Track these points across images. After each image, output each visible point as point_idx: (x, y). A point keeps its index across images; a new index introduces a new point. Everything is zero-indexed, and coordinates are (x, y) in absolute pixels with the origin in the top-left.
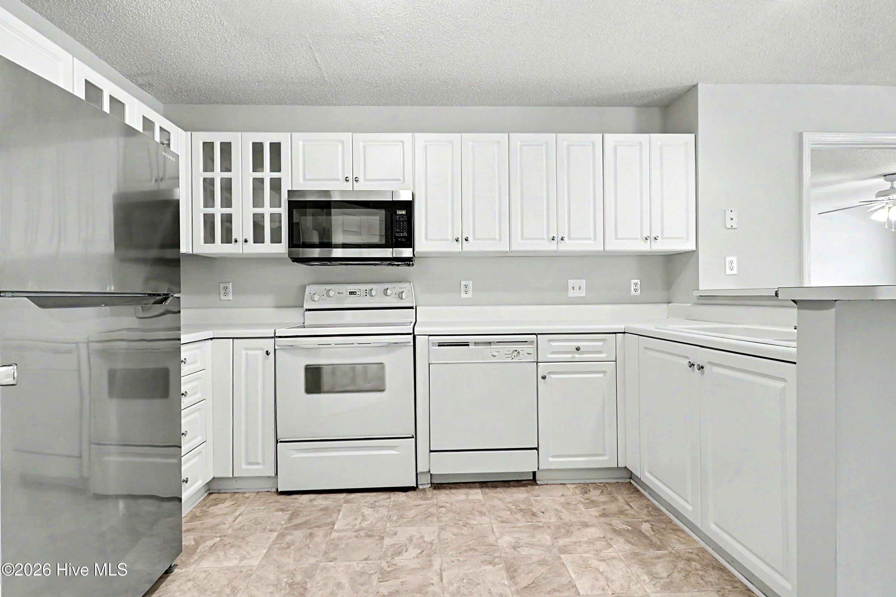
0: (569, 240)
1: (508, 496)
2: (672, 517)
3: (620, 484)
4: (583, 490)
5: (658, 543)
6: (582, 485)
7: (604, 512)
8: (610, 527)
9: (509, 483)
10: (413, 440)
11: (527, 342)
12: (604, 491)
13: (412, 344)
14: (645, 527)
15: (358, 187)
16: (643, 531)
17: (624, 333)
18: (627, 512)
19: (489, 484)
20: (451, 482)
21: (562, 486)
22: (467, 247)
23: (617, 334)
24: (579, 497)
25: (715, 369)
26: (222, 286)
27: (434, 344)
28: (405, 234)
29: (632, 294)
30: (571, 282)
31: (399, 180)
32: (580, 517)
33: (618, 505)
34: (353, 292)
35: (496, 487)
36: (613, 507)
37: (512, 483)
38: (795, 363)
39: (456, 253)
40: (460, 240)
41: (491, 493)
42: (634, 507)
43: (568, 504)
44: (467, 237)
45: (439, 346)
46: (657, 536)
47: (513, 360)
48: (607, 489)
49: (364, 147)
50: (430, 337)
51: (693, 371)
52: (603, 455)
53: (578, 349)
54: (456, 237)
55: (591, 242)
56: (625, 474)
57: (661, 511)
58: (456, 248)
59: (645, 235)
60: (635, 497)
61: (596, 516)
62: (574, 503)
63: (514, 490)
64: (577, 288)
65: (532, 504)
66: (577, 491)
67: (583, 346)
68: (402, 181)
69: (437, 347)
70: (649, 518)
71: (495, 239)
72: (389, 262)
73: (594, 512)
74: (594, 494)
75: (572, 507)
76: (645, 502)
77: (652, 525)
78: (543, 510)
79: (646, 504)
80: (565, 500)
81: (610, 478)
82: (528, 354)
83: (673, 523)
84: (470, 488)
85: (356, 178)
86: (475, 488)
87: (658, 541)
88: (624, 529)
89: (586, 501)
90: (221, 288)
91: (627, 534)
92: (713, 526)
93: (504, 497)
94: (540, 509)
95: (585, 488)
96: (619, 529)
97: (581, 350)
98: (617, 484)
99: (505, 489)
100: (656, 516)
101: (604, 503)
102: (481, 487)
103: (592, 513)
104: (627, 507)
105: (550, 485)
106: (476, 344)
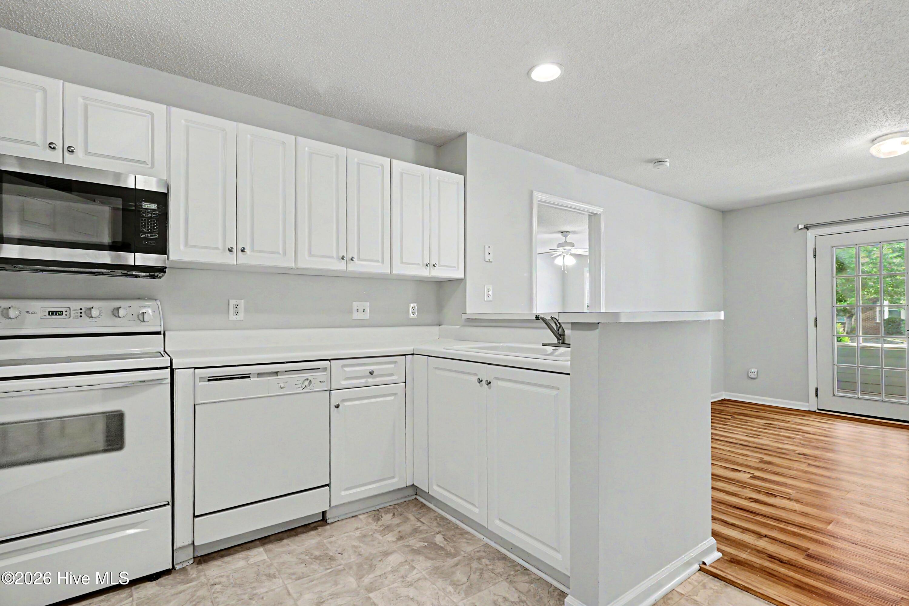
0: (358, 260)
1: (298, 546)
2: (458, 523)
3: (407, 502)
4: (376, 517)
5: (453, 551)
6: (374, 513)
7: (401, 534)
8: (409, 549)
9: (295, 530)
10: (169, 507)
11: (319, 369)
12: (396, 513)
13: (169, 381)
14: (439, 539)
15: (70, 160)
16: (438, 543)
17: (413, 354)
18: (421, 528)
19: (272, 538)
20: (222, 548)
21: (354, 518)
22: (243, 259)
23: (407, 356)
24: (374, 526)
25: (500, 383)
27: (202, 379)
28: (156, 236)
29: (410, 317)
30: (355, 305)
31: (144, 163)
32: (379, 547)
33: (411, 524)
34: (57, 312)
35: (281, 539)
36: (406, 528)
37: (299, 530)
38: (569, 374)
39: (228, 265)
40: (234, 250)
41: (276, 548)
42: (424, 521)
43: (365, 536)
44: (244, 248)
45: (209, 380)
46: (451, 544)
47: (304, 391)
48: (398, 511)
49: (86, 107)
50: (196, 370)
51: (481, 386)
52: (393, 477)
53: (371, 373)
54: (228, 246)
55: (380, 264)
56: (411, 491)
57: (447, 519)
58: (229, 259)
59: (426, 262)
60: (424, 511)
61: (394, 542)
62: (370, 534)
63: (304, 536)
64: (361, 310)
65: (327, 548)
66: (370, 520)
67: (376, 369)
68: (150, 166)
69: (207, 383)
70: (441, 529)
71: (278, 253)
72: (125, 272)
73: (391, 537)
74: (387, 518)
75: (369, 539)
76: (432, 515)
77: (442, 535)
78: (340, 550)
79: (435, 516)
80: (360, 533)
81: (398, 499)
82: (320, 381)
83: (459, 527)
84: (249, 549)
85: (69, 147)
86: (255, 547)
87: (452, 549)
88: (421, 547)
89: (382, 529)
91: (425, 551)
92: (497, 522)
93: (292, 548)
94: (337, 551)
95: (377, 514)
96: (417, 547)
97: (374, 374)
98: (405, 503)
99: (292, 539)
100: (444, 525)
101: (398, 525)
102: (263, 544)
103: (390, 539)
104: (419, 524)
105: (342, 520)
106: (259, 375)
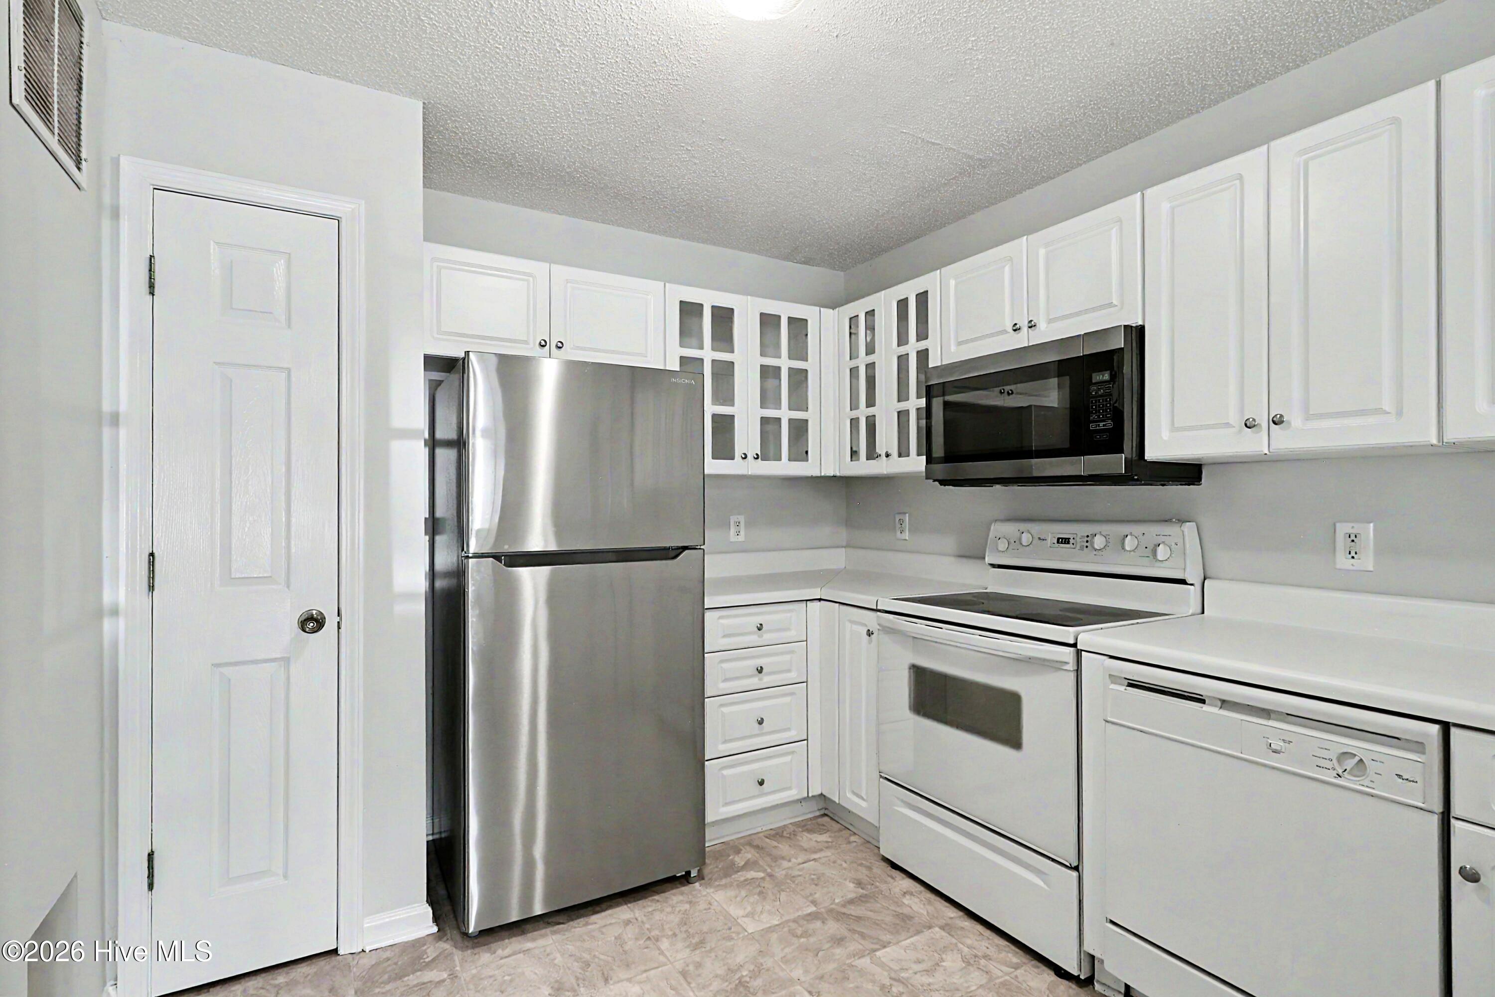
10: (1075, 875)
11: (1396, 738)
13: (1072, 667)
15: (1035, 338)
22: (1282, 440)
26: (897, 518)
27: (1114, 679)
28: (1109, 424)
31: (1111, 305)
40: (1262, 423)
44: (1279, 416)
45: (1131, 685)
47: (1342, 782)
49: (1047, 257)
50: (1108, 661)
54: (1250, 418)
68: (1119, 306)
71: (1381, 411)
82: (1399, 776)
85: (1030, 322)
90: (897, 520)
106: (1224, 704)
